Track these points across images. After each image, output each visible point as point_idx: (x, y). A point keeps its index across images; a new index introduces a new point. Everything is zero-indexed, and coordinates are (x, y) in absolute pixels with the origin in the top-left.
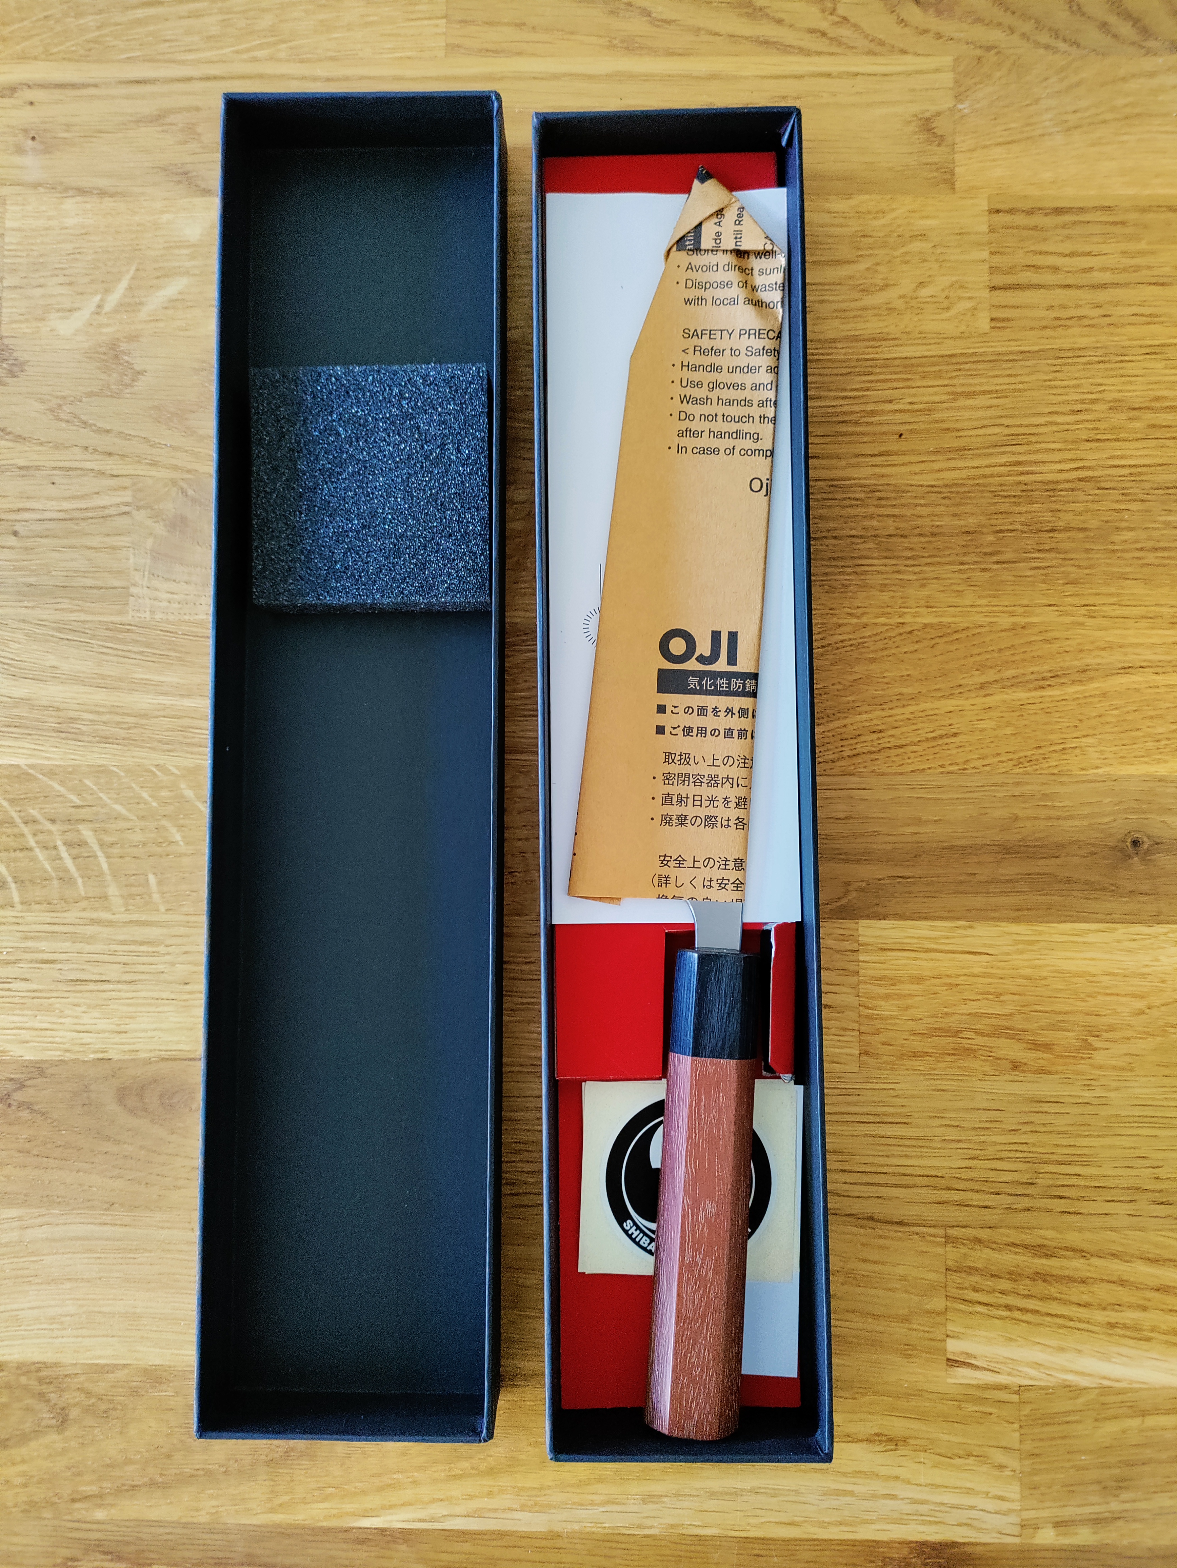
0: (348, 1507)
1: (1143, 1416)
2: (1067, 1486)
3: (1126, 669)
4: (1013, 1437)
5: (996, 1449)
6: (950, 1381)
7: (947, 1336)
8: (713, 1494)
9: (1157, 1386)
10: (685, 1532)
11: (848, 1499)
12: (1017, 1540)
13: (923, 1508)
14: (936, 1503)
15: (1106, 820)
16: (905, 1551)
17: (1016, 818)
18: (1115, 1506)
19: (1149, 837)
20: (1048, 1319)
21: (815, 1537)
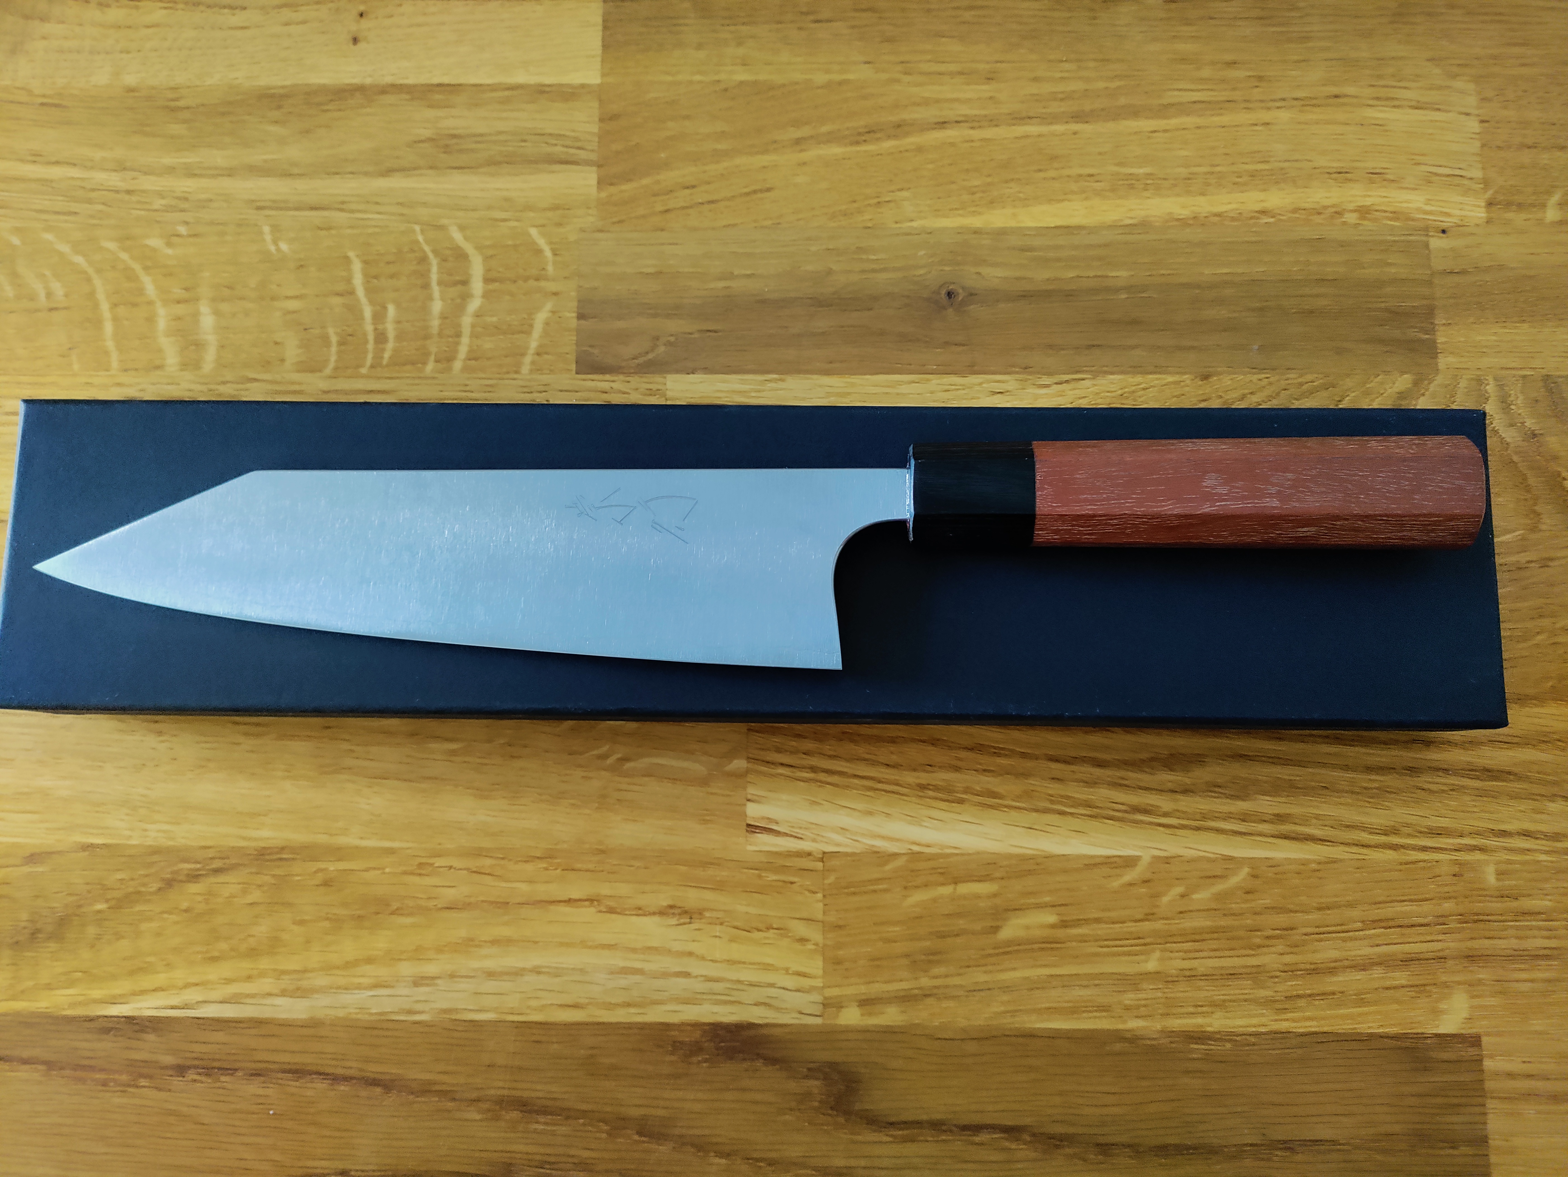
0: (97, 994)
1: (956, 883)
2: (873, 960)
3: (942, 124)
4: (816, 906)
5: (796, 921)
6: (750, 848)
7: (749, 800)
8: (491, 975)
9: (970, 852)
10: (458, 1017)
11: (638, 978)
12: (819, 1021)
13: (718, 987)
14: (732, 981)
15: (922, 272)
16: (697, 1034)
17: (830, 272)
18: (925, 982)
19: (963, 288)
20: (856, 781)
21: (601, 1020)
